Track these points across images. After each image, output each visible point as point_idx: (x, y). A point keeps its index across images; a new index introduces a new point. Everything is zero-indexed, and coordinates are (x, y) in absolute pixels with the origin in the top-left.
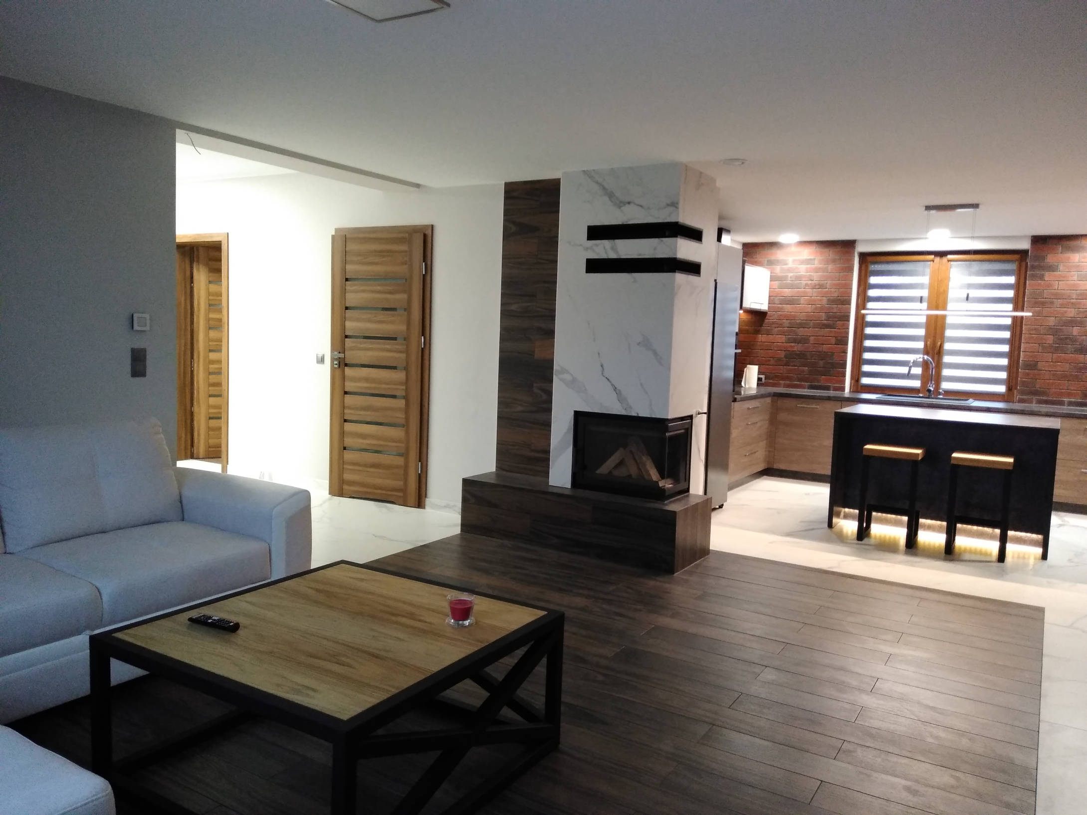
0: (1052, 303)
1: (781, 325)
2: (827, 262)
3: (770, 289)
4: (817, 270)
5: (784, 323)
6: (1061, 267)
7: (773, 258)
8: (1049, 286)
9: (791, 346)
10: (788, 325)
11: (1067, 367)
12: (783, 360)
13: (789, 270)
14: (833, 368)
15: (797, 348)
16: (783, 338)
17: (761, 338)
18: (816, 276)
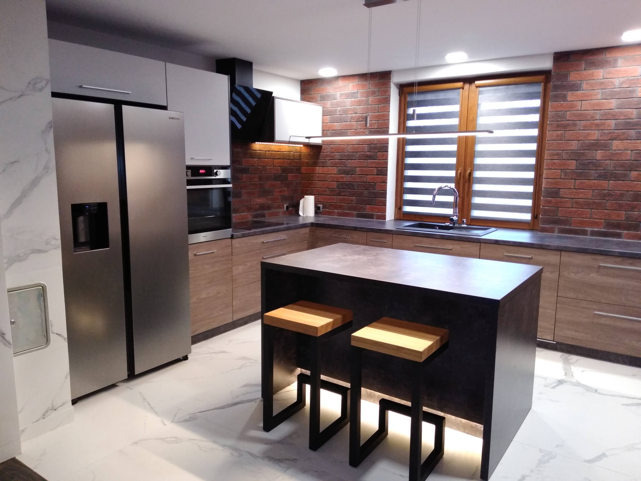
0: (575, 125)
1: (332, 157)
2: (368, 95)
3: (323, 123)
4: (359, 103)
5: (335, 155)
6: (584, 86)
7: (324, 93)
8: (572, 107)
9: (342, 177)
10: (338, 157)
11: (589, 194)
12: (336, 191)
13: (338, 105)
14: (375, 198)
15: (347, 178)
16: (335, 170)
17: (319, 170)
18: (359, 108)
